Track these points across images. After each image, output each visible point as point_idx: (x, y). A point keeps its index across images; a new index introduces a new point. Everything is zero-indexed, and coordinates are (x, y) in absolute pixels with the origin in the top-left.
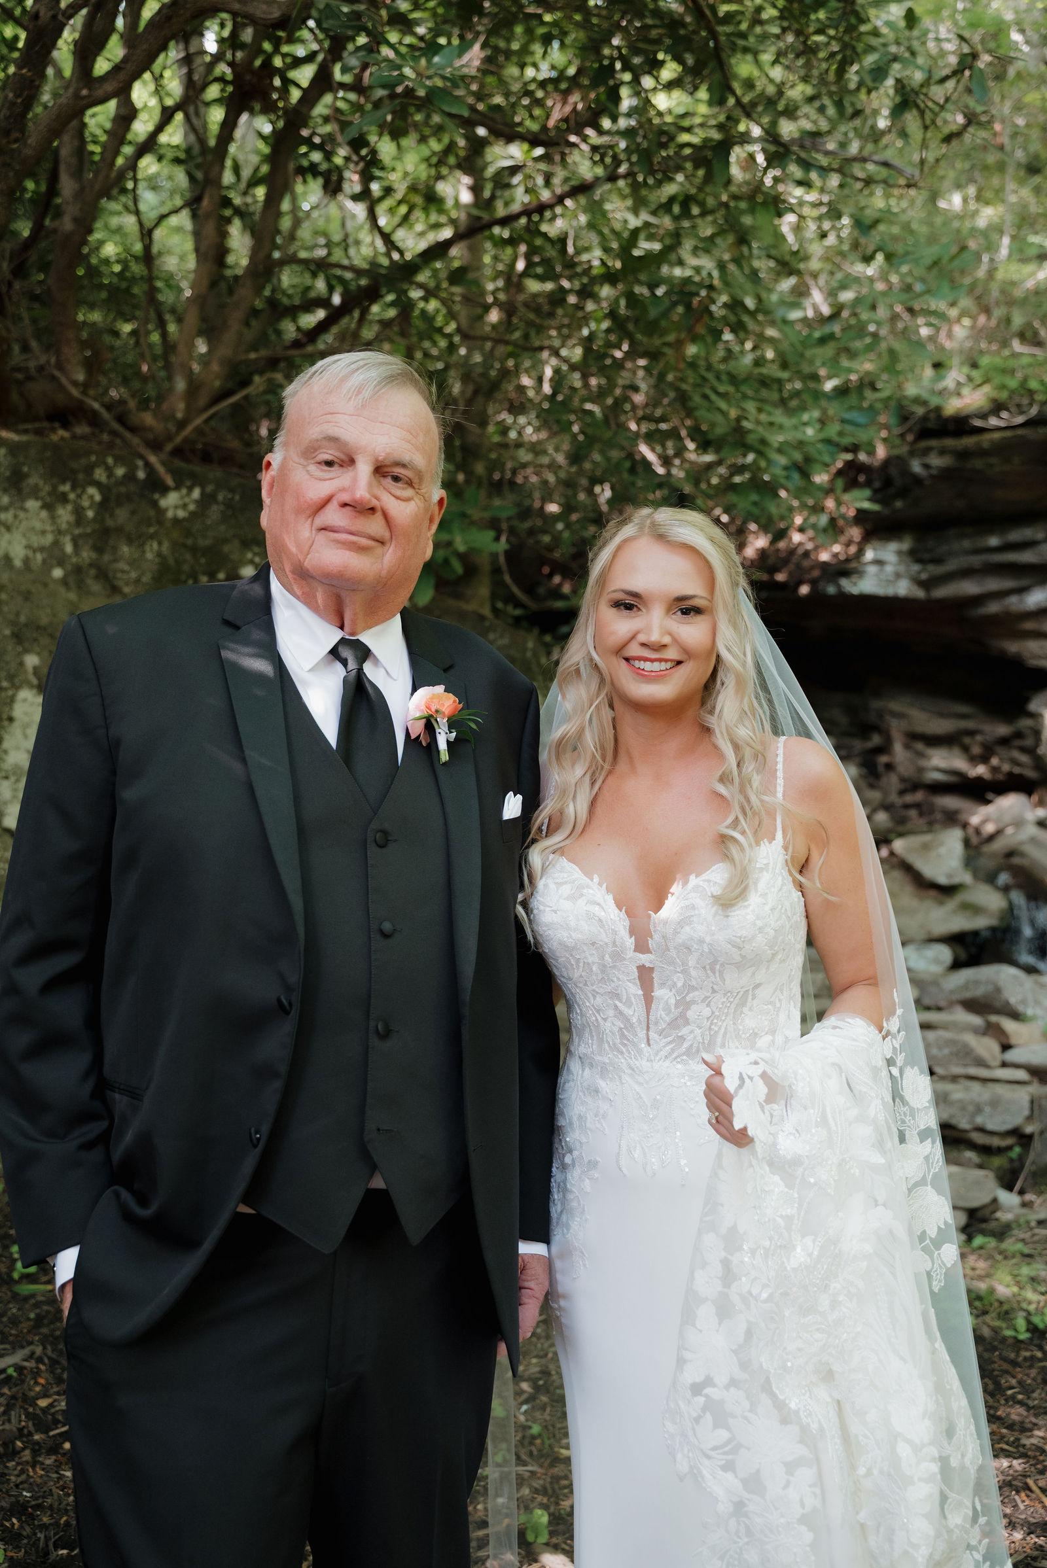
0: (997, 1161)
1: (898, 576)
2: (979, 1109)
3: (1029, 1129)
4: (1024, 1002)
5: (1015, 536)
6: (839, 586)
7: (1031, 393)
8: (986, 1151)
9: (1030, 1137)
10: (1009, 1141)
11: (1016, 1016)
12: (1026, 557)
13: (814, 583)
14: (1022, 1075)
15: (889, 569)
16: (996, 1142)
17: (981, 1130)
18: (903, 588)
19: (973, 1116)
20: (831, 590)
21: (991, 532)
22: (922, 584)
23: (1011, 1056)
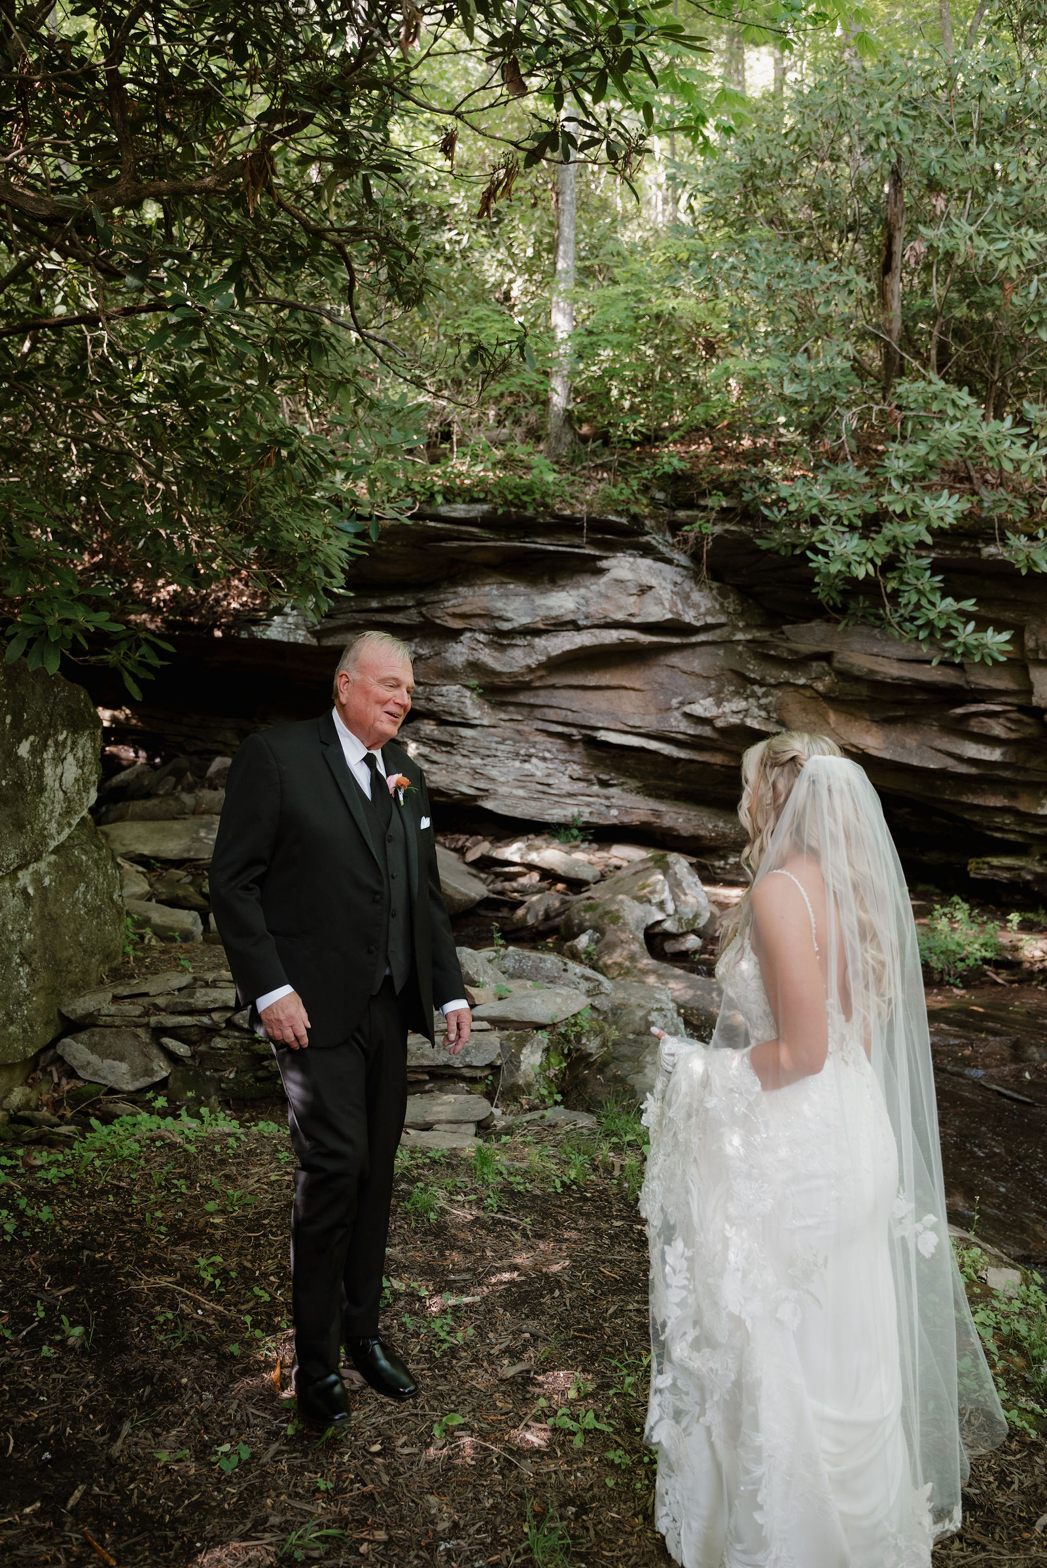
0: (480, 1087)
1: (297, 626)
2: (468, 1053)
3: (499, 1063)
4: (477, 973)
5: (389, 602)
6: (251, 633)
7: (414, 494)
8: (473, 1080)
9: (499, 1067)
10: (486, 1072)
11: (474, 984)
12: (399, 619)
13: (226, 628)
14: (485, 1025)
15: (290, 620)
16: (479, 1074)
17: (469, 1066)
18: (301, 637)
19: (464, 1057)
20: (244, 635)
21: (373, 597)
22: (314, 634)
23: (478, 1011)
